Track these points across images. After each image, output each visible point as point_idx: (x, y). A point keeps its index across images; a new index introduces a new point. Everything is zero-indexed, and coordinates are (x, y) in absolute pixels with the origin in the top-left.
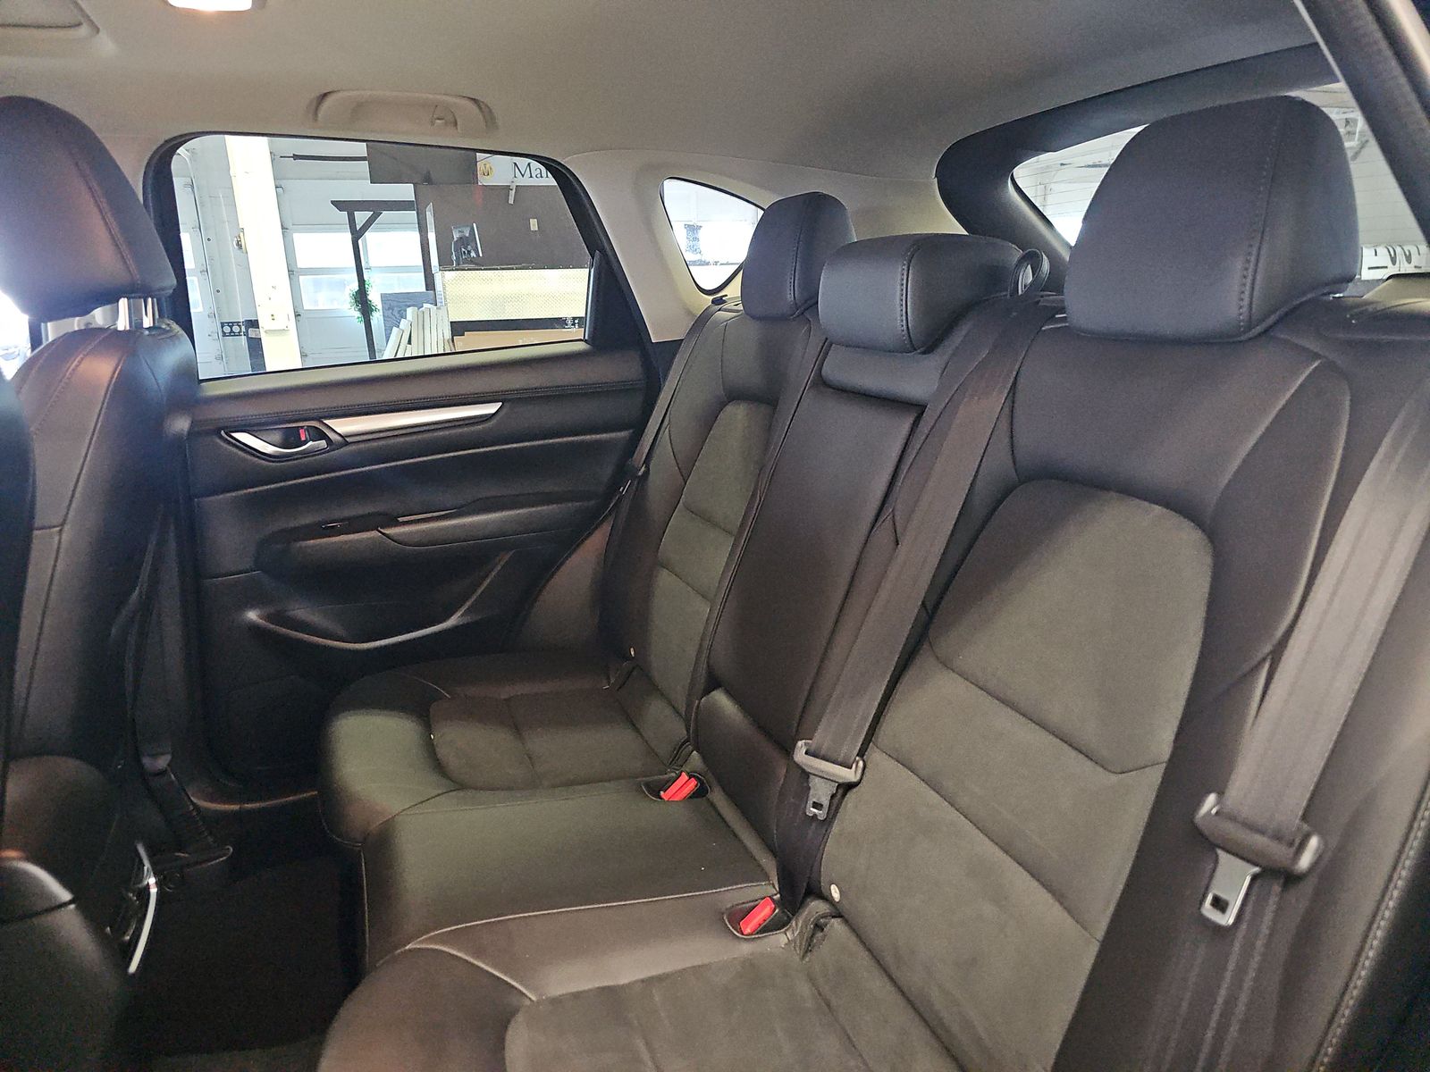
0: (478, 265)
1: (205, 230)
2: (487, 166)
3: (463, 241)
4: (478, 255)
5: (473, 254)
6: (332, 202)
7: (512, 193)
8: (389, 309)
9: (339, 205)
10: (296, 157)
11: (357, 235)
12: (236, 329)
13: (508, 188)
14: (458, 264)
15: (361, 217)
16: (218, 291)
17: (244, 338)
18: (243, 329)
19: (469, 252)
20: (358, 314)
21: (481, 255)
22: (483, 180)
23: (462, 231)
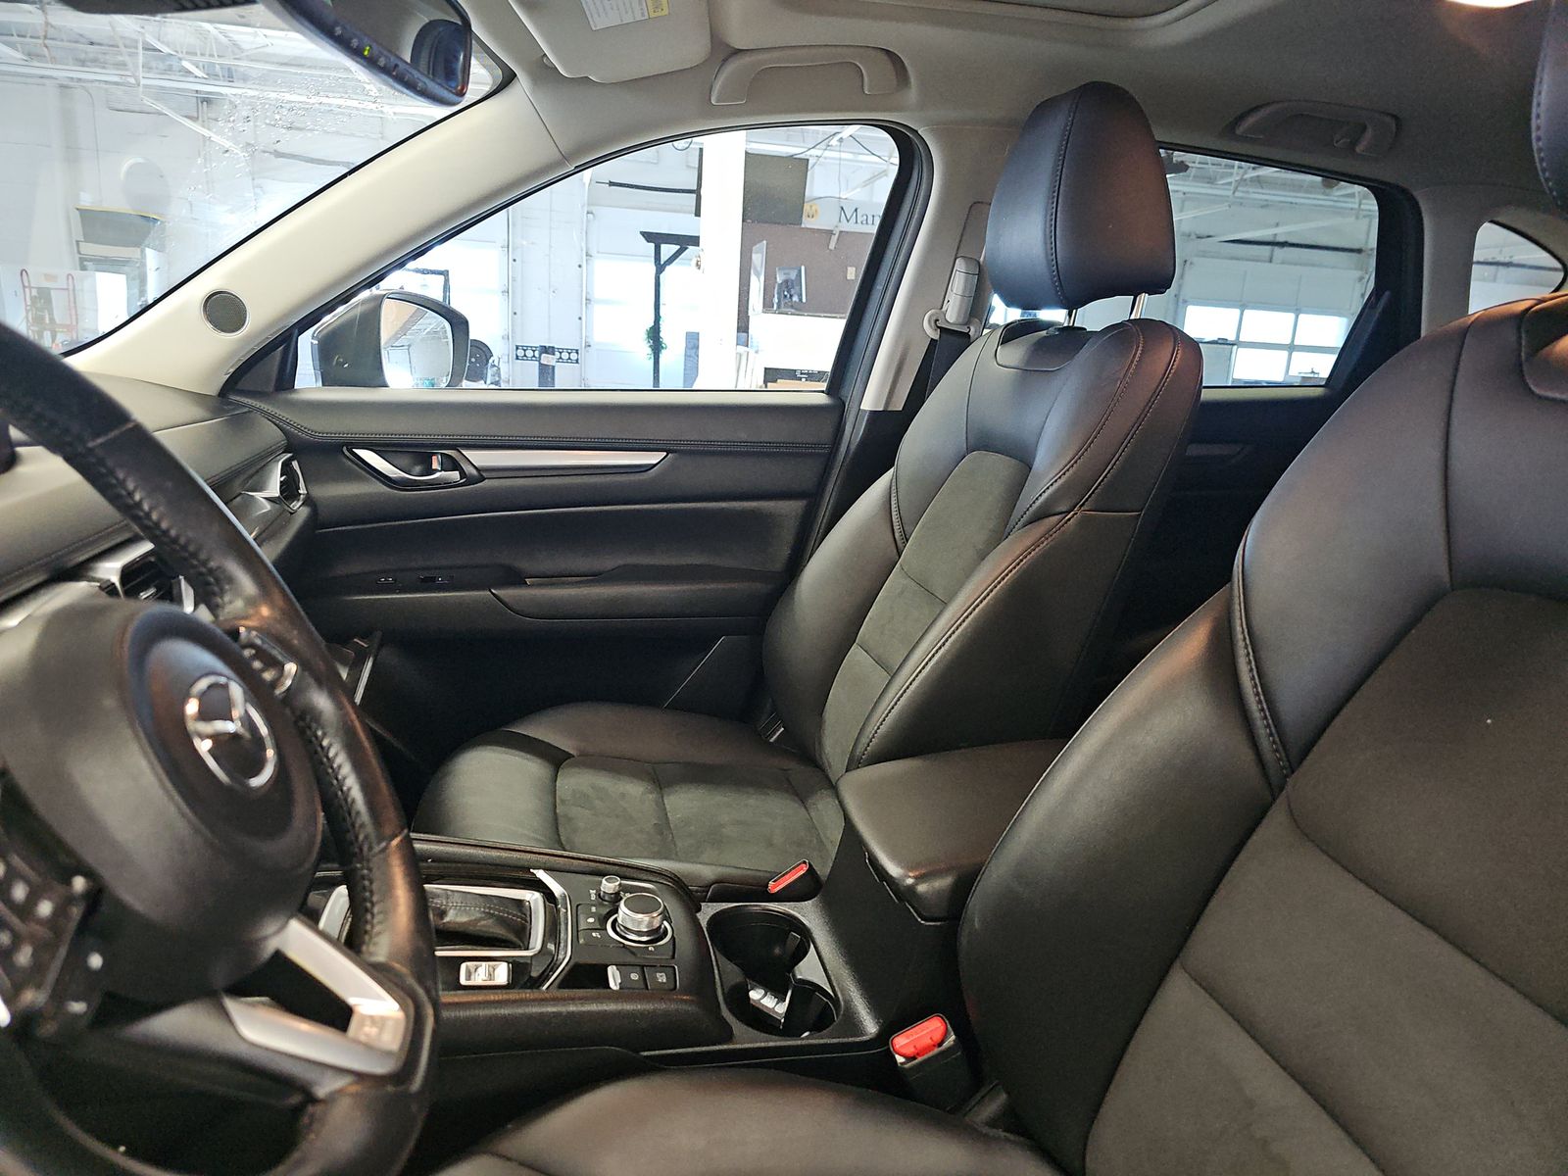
0: (799, 309)
1: (513, 249)
2: (813, 208)
3: (787, 285)
4: (801, 300)
5: (795, 299)
6: (643, 234)
7: (834, 238)
8: (692, 348)
9: (648, 236)
10: (611, 184)
12: (529, 353)
13: (830, 233)
14: (779, 307)
15: (668, 250)
16: (515, 313)
17: (537, 363)
18: (537, 354)
19: (791, 296)
20: (649, 351)
21: (804, 300)
22: (807, 223)
23: (788, 274)
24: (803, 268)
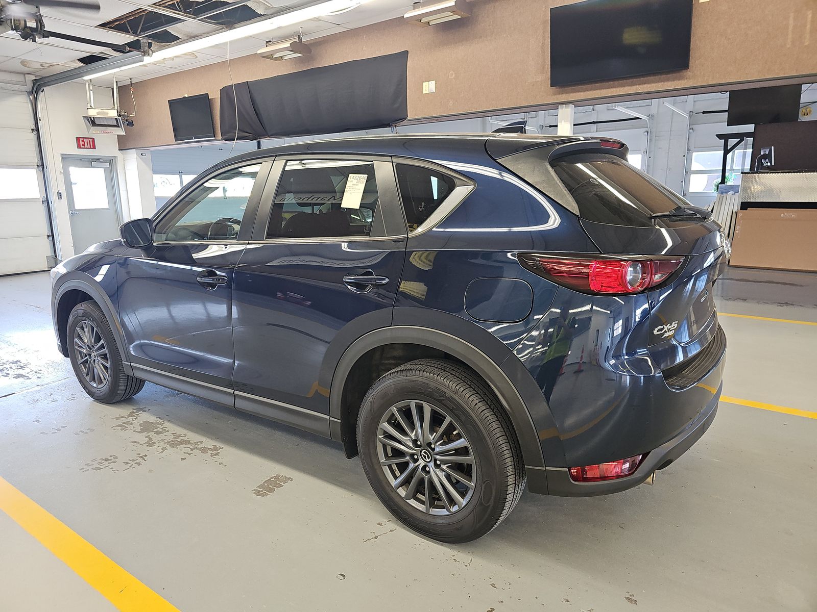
1: (650, 152)
2: (808, 109)
3: (764, 157)
4: (771, 164)
5: (769, 164)
6: (717, 135)
9: (720, 136)
10: (704, 112)
11: (726, 152)
14: (758, 169)
15: (732, 142)
19: (767, 163)
21: (773, 164)
22: (802, 118)
23: (765, 151)
24: (773, 147)
